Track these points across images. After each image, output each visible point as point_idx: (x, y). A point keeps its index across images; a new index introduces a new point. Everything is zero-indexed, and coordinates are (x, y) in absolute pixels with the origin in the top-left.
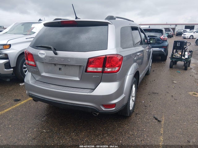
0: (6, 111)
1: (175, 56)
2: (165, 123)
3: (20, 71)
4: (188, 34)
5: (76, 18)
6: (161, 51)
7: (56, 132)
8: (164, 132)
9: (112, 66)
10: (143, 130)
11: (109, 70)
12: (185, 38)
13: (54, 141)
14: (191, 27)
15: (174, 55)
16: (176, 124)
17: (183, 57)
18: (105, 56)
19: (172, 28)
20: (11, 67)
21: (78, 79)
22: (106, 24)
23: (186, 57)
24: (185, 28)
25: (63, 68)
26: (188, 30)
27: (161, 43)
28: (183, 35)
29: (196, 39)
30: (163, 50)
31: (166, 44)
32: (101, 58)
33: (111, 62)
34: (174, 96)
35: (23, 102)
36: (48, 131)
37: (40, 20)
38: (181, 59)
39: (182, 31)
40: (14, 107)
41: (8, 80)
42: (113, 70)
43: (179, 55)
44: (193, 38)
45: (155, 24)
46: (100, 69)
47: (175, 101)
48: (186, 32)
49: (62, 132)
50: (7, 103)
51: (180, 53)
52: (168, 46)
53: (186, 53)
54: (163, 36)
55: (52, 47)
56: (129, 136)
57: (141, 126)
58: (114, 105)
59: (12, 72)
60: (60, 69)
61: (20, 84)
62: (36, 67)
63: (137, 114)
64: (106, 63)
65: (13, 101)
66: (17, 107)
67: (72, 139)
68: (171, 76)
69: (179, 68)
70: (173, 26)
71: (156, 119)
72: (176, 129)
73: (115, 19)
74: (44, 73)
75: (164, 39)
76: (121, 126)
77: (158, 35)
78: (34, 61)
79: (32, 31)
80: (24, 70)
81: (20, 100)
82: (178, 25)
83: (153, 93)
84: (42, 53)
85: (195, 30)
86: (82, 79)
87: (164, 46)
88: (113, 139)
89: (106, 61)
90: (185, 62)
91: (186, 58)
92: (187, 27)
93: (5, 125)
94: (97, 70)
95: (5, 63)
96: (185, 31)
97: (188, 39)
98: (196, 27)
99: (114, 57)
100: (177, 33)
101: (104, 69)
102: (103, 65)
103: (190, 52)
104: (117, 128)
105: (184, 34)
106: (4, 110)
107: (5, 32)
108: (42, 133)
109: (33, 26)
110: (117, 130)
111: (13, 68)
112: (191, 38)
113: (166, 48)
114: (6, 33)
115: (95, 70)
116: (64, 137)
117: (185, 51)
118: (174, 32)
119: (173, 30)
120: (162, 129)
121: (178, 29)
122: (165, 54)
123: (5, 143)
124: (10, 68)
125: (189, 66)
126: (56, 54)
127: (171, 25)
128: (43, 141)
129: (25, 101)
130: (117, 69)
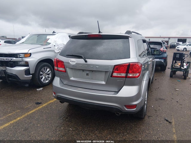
0: (31, 112)
1: (175, 67)
2: (175, 124)
3: (37, 77)
4: (181, 47)
5: (100, 32)
6: (161, 62)
7: (81, 130)
8: (176, 131)
9: (133, 72)
10: (158, 130)
11: (131, 75)
12: (178, 50)
13: (81, 138)
14: (183, 41)
15: (174, 65)
16: (185, 125)
17: (182, 68)
18: (129, 64)
19: (165, 41)
20: (31, 73)
21: (104, 83)
22: (127, 38)
23: (185, 67)
24: (178, 42)
25: (90, 73)
26: (181, 43)
27: (161, 54)
28: (176, 48)
29: (190, 52)
30: (162, 61)
31: (165, 55)
32: (124, 65)
33: (133, 69)
34: (179, 101)
35: (44, 105)
36: (74, 129)
37: (54, 32)
38: (180, 69)
39: (176, 43)
40: (37, 109)
41: (27, 85)
42: (134, 76)
43: (178, 66)
44: (186, 51)
45: (149, 37)
46: (123, 75)
47: (181, 106)
48: (180, 45)
49: (86, 130)
50: (30, 105)
51: (180, 64)
52: (167, 57)
53: (185, 64)
54: (163, 48)
55: (82, 56)
56: (146, 134)
57: (155, 126)
58: (135, 106)
59: (31, 78)
60: (87, 74)
61: (37, 90)
62: (66, 72)
63: (149, 117)
64: (130, 70)
65: (35, 104)
66: (40, 109)
67: (97, 136)
68: (173, 84)
69: (179, 77)
70: (167, 40)
71: (167, 121)
72: (186, 129)
73: (131, 33)
74: (73, 78)
75: (164, 50)
76: (138, 126)
77: (157, 47)
78: (64, 68)
79: (48, 42)
80: (40, 76)
81: (41, 103)
82: (171, 38)
83: (160, 99)
84: (73, 61)
85: (187, 43)
86: (108, 83)
87: (163, 57)
88: (133, 137)
89: (129, 68)
90: (184, 72)
91: (185, 69)
92: (179, 40)
93: (34, 124)
94: (121, 76)
95: (25, 70)
96: (178, 44)
97: (182, 51)
98: (188, 40)
99: (136, 65)
100: (171, 46)
101: (128, 75)
102: (127, 71)
103: (188, 63)
104: (134, 128)
105: (178, 46)
106: (29, 112)
107: (21, 42)
108: (69, 131)
109: (48, 37)
110: (135, 129)
111: (32, 74)
112: (185, 50)
113: (165, 59)
114: (23, 43)
115: (119, 75)
116: (89, 134)
117: (184, 62)
118: (168, 44)
119: (166, 42)
120: (174, 129)
121: (172, 42)
122: (165, 64)
123: (39, 139)
124: (29, 74)
125: (188, 76)
126: (86, 61)
127: (164, 38)
128: (72, 137)
129: (46, 104)
130: (138, 74)
